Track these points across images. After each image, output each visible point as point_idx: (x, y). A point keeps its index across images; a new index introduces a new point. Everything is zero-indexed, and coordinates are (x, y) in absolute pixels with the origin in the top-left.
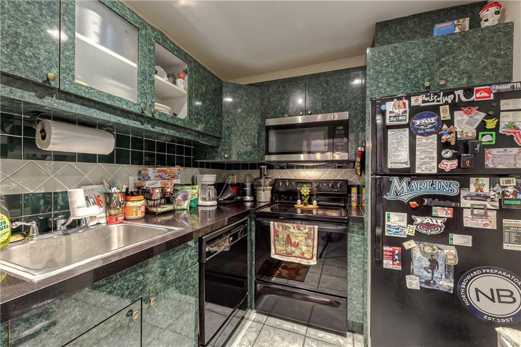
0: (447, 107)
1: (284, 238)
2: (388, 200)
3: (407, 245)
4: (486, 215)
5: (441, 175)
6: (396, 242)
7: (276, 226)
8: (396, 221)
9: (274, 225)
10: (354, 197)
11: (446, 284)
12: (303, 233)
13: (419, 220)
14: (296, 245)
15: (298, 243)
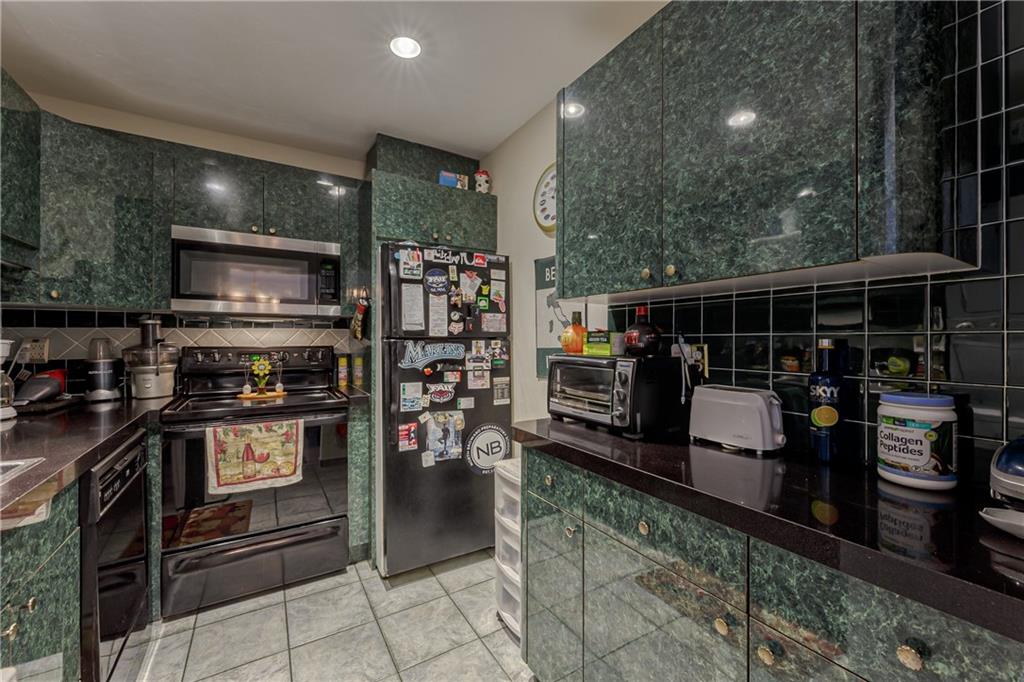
0: (455, 267)
1: (238, 452)
2: (404, 369)
3: (422, 419)
4: (483, 376)
5: (451, 338)
6: (411, 417)
7: (221, 433)
8: (412, 394)
9: (215, 432)
10: (343, 373)
11: (455, 451)
12: (278, 436)
13: (433, 388)
14: (264, 459)
15: (268, 454)
